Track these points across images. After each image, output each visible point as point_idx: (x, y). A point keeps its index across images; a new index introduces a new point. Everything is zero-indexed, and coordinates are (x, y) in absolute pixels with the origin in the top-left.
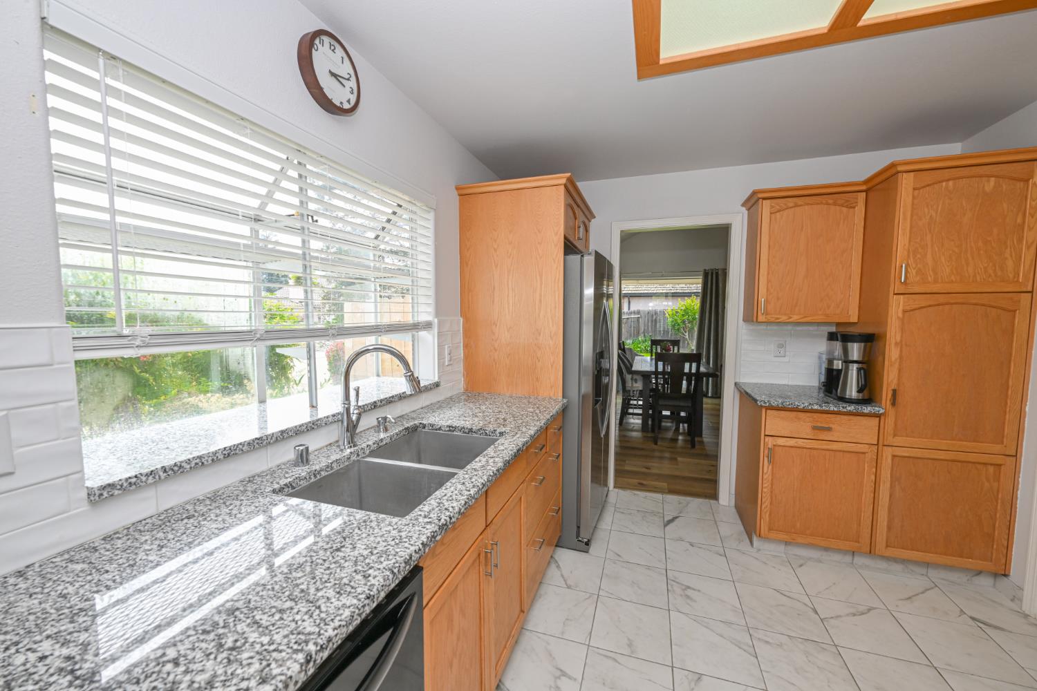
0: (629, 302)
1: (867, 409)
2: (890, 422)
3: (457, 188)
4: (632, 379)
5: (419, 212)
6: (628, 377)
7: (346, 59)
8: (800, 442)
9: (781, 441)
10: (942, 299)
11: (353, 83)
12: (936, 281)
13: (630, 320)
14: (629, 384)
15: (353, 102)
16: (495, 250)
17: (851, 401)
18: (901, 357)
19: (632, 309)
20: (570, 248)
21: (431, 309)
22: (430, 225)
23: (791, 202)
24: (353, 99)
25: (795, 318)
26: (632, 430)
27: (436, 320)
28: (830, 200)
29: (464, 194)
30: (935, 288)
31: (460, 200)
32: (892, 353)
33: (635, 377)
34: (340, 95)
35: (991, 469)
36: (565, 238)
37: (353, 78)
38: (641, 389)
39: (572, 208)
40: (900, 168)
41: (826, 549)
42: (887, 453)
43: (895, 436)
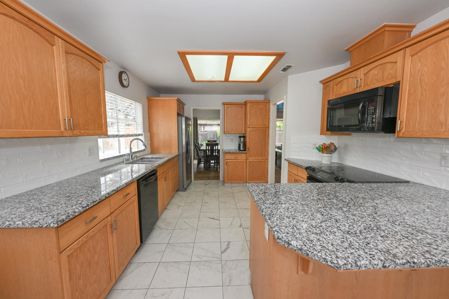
0: (204, 127)
1: (244, 152)
2: (248, 154)
3: (147, 98)
4: (200, 152)
5: (138, 105)
6: (199, 152)
7: (126, 75)
8: (232, 160)
9: (228, 160)
10: (255, 129)
11: (128, 80)
12: (254, 125)
13: (204, 134)
14: (200, 154)
15: (128, 84)
16: (159, 115)
17: (242, 150)
18: (249, 141)
19: (205, 130)
20: (179, 115)
21: (142, 130)
22: (141, 108)
23: (231, 106)
24: (128, 83)
25: (233, 133)
26: (201, 168)
27: (144, 133)
28: (238, 106)
29: (149, 100)
30: (254, 126)
31: (148, 101)
32: (248, 140)
33: (201, 151)
34: (125, 83)
35: (264, 162)
36: (177, 112)
37: (128, 79)
38: (203, 155)
39: (179, 105)
40: (247, 102)
41: (239, 183)
42: (248, 161)
43: (249, 157)
